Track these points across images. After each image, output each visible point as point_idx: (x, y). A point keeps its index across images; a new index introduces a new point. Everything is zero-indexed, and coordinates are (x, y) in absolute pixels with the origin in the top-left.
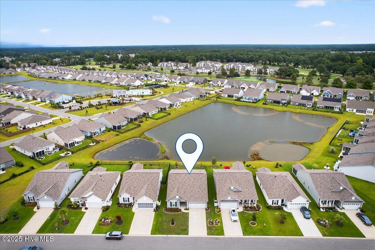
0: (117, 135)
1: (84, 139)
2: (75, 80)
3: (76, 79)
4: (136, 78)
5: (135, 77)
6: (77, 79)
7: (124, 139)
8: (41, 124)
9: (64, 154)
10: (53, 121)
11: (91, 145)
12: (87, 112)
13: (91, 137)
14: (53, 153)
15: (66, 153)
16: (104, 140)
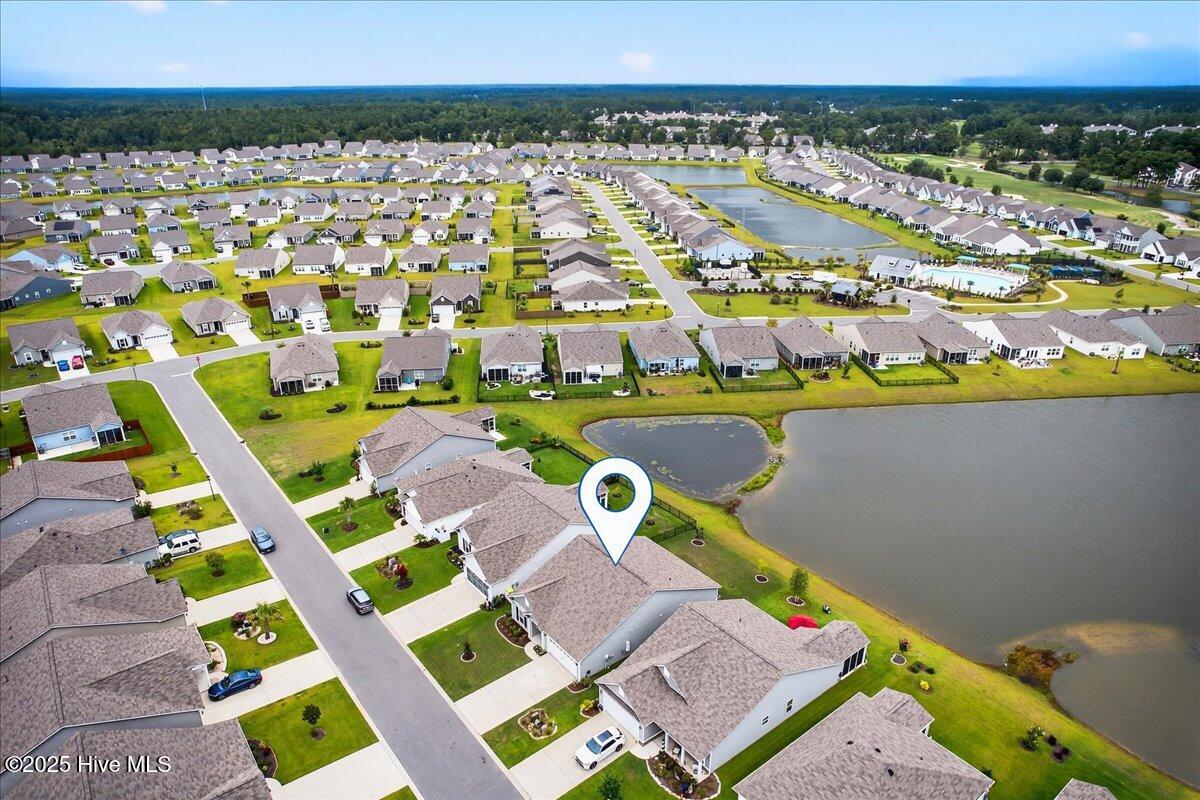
0: (708, 391)
1: (620, 375)
2: (846, 201)
3: (849, 200)
4: (1042, 225)
5: (1038, 223)
6: (851, 199)
7: (712, 410)
8: (595, 308)
9: (539, 393)
10: (628, 307)
11: (616, 393)
12: (728, 304)
13: (643, 375)
14: (523, 383)
15: (545, 392)
16: (659, 392)
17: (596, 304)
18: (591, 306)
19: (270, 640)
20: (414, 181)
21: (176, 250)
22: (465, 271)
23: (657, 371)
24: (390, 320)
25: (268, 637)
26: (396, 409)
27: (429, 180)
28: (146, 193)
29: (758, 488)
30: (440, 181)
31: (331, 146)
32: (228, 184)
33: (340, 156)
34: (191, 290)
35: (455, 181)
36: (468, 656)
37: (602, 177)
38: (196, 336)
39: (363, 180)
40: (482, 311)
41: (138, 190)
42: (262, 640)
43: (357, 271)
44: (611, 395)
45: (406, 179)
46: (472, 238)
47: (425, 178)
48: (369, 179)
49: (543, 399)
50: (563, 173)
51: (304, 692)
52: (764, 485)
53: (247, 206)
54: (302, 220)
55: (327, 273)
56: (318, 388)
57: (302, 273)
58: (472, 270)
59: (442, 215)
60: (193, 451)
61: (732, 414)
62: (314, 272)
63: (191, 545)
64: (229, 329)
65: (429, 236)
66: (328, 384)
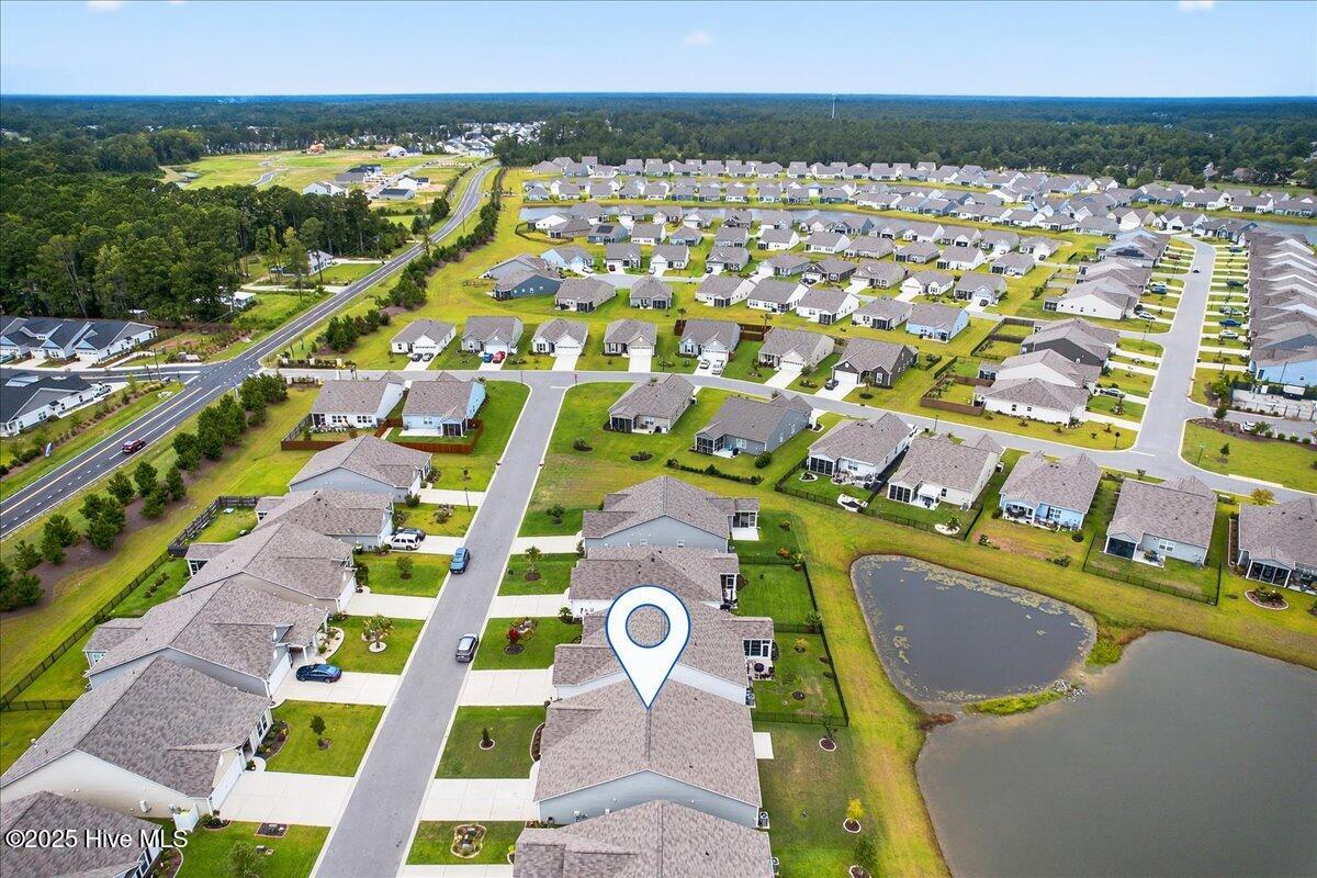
0: (1063, 563)
1: (963, 506)
8: (1025, 413)
9: (849, 499)
10: (1073, 422)
11: (939, 527)
12: (1225, 451)
13: (997, 515)
14: (843, 484)
15: (856, 501)
16: (995, 542)
17: (1029, 409)
18: (1022, 410)
19: (378, 650)
20: (976, 219)
21: (670, 265)
22: (921, 337)
23: (1017, 516)
24: (786, 376)
25: (378, 646)
26: (691, 474)
27: (994, 220)
28: (706, 203)
29: (997, 713)
30: (1006, 223)
31: (924, 168)
32: (784, 201)
33: (926, 180)
34: (645, 307)
35: (1024, 224)
36: (487, 744)
37: (1234, 238)
38: (604, 354)
39: (921, 212)
40: (890, 387)
41: (702, 199)
42: (373, 648)
43: (808, 315)
44: (930, 529)
45: (969, 215)
46: (970, 298)
47: (990, 217)
48: (928, 211)
49: (846, 507)
50: (1180, 229)
51: (353, 706)
52: (1013, 713)
53: (776, 227)
54: (812, 250)
55: (778, 313)
56: (646, 432)
57: (755, 307)
58: (930, 336)
59: (963, 264)
60: (500, 461)
61: (1072, 604)
62: (767, 309)
63: (408, 544)
64: (633, 353)
65: (921, 288)
66: (658, 430)
